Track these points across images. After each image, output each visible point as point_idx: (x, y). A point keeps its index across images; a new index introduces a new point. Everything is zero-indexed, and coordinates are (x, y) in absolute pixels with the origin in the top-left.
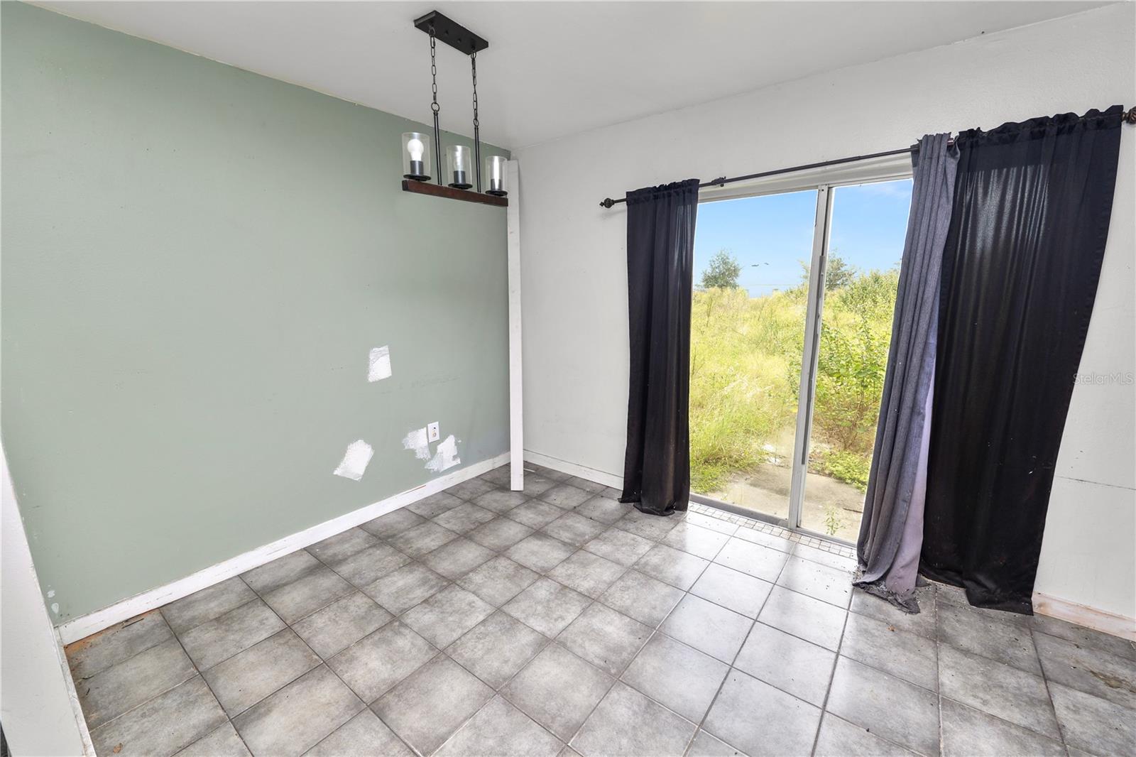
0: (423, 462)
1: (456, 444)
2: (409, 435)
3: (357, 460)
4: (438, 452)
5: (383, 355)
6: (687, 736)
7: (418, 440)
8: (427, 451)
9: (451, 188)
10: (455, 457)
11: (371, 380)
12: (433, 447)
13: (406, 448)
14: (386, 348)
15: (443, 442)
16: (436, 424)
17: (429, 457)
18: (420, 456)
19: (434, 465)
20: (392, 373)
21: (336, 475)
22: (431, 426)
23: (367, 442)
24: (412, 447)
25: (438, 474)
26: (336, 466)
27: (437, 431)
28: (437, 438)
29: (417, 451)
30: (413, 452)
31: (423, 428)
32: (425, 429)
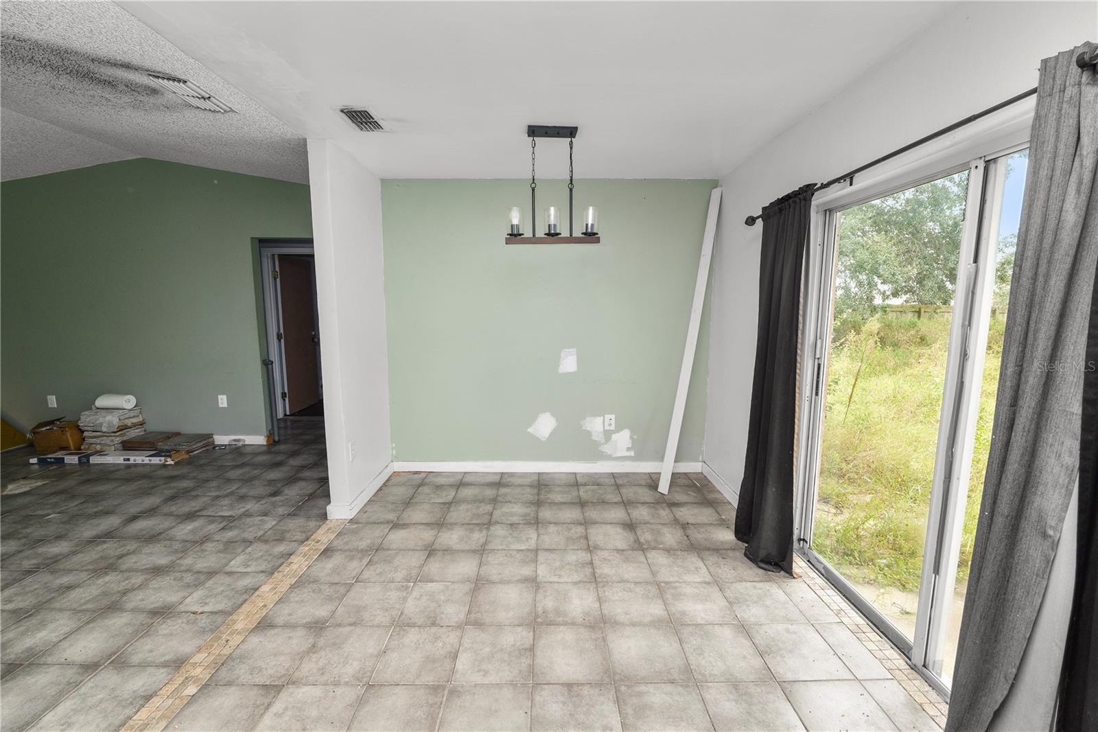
0: (596, 444)
1: (631, 438)
2: (588, 419)
3: (545, 426)
4: (612, 439)
5: (571, 355)
6: (518, 679)
7: (596, 425)
8: (602, 436)
9: (546, 236)
10: (628, 449)
11: (560, 371)
12: (608, 435)
13: (584, 428)
14: (574, 350)
15: (618, 432)
16: (613, 417)
17: (603, 441)
18: (595, 437)
19: (607, 449)
20: (578, 368)
21: (529, 432)
22: (608, 417)
23: (553, 415)
24: (589, 429)
25: (609, 458)
26: (530, 426)
27: (613, 422)
28: (613, 428)
29: (593, 434)
30: (589, 433)
31: (600, 416)
32: (602, 418)
